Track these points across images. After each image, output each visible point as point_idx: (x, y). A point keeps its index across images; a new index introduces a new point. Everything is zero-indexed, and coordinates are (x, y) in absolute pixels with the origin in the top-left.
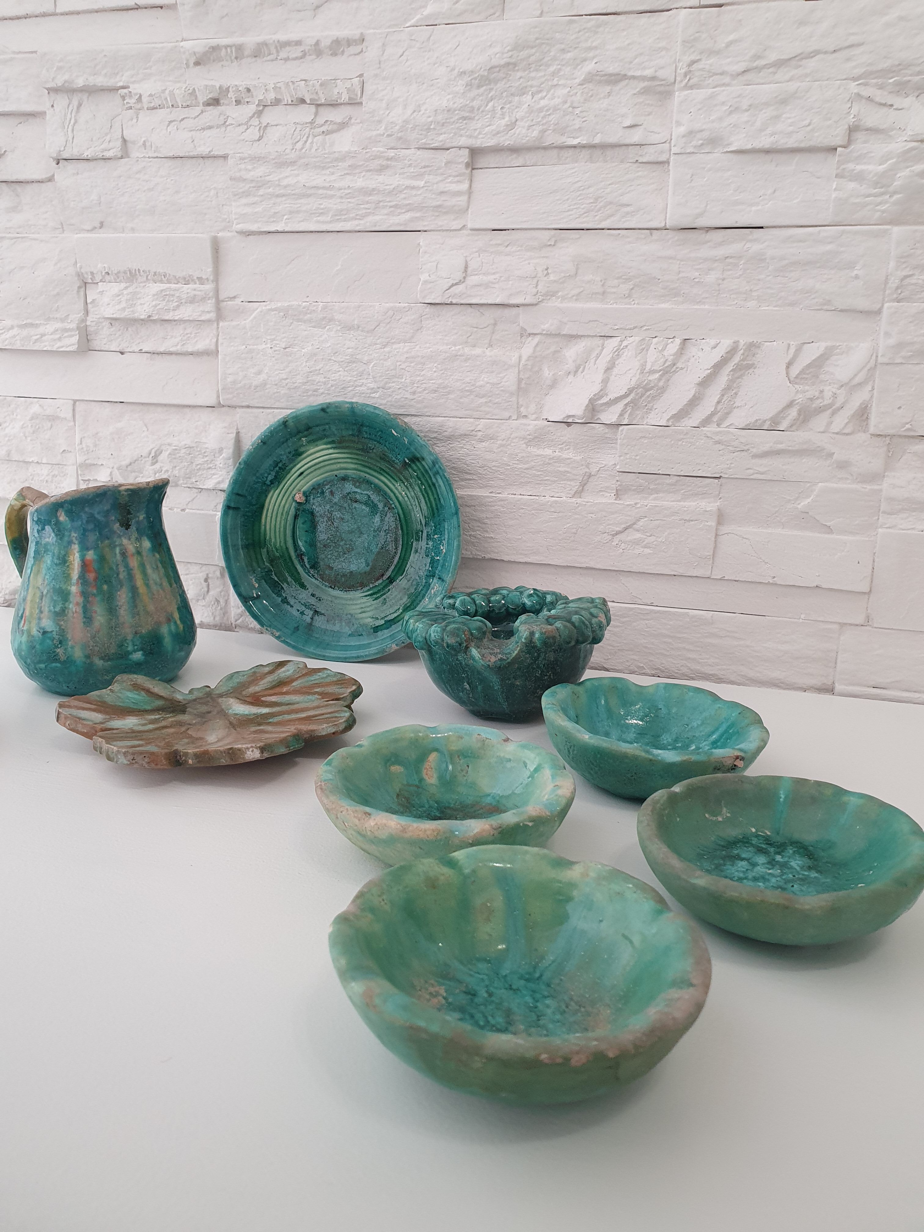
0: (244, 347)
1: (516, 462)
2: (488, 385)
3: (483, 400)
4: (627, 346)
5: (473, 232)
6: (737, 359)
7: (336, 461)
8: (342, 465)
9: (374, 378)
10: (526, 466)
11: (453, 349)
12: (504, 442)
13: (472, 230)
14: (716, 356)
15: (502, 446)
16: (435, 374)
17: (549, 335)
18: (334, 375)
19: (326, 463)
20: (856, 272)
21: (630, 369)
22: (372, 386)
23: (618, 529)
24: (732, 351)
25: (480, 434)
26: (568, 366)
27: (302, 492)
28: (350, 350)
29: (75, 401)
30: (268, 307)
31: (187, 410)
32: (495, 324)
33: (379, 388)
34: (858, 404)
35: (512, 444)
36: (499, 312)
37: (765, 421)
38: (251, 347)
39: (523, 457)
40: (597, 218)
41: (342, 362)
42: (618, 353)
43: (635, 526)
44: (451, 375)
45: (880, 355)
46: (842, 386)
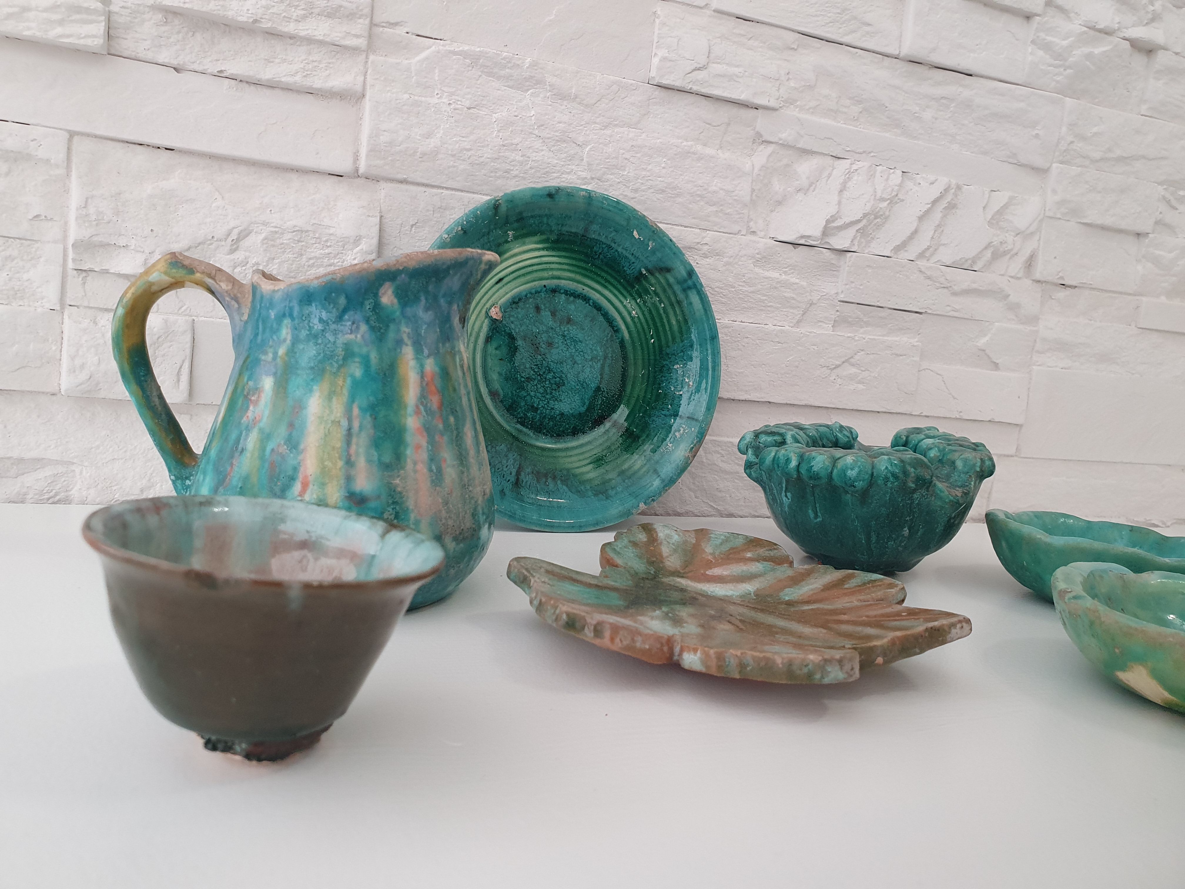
0: (406, 96)
1: (742, 284)
2: (721, 192)
3: (714, 209)
4: (856, 170)
5: (716, 14)
6: (949, 198)
7: (548, 266)
8: (556, 273)
9: (589, 164)
10: (752, 289)
11: (685, 143)
12: (731, 260)
13: (718, 11)
14: (935, 192)
15: (727, 264)
16: (664, 171)
17: (785, 146)
18: (535, 154)
19: (535, 268)
20: (1036, 132)
21: (863, 194)
22: (584, 174)
23: (838, 363)
24: (946, 190)
25: (706, 248)
26: (798, 182)
27: (498, 306)
28: (562, 125)
29: (72, 134)
30: (447, 48)
31: (294, 176)
32: (728, 124)
33: (592, 179)
34: (1029, 252)
35: (740, 263)
36: (735, 111)
37: (966, 261)
38: (416, 98)
39: (750, 278)
40: (841, 30)
41: (548, 138)
42: (849, 175)
43: (852, 360)
44: (681, 175)
45: (1047, 209)
46: (1019, 234)
